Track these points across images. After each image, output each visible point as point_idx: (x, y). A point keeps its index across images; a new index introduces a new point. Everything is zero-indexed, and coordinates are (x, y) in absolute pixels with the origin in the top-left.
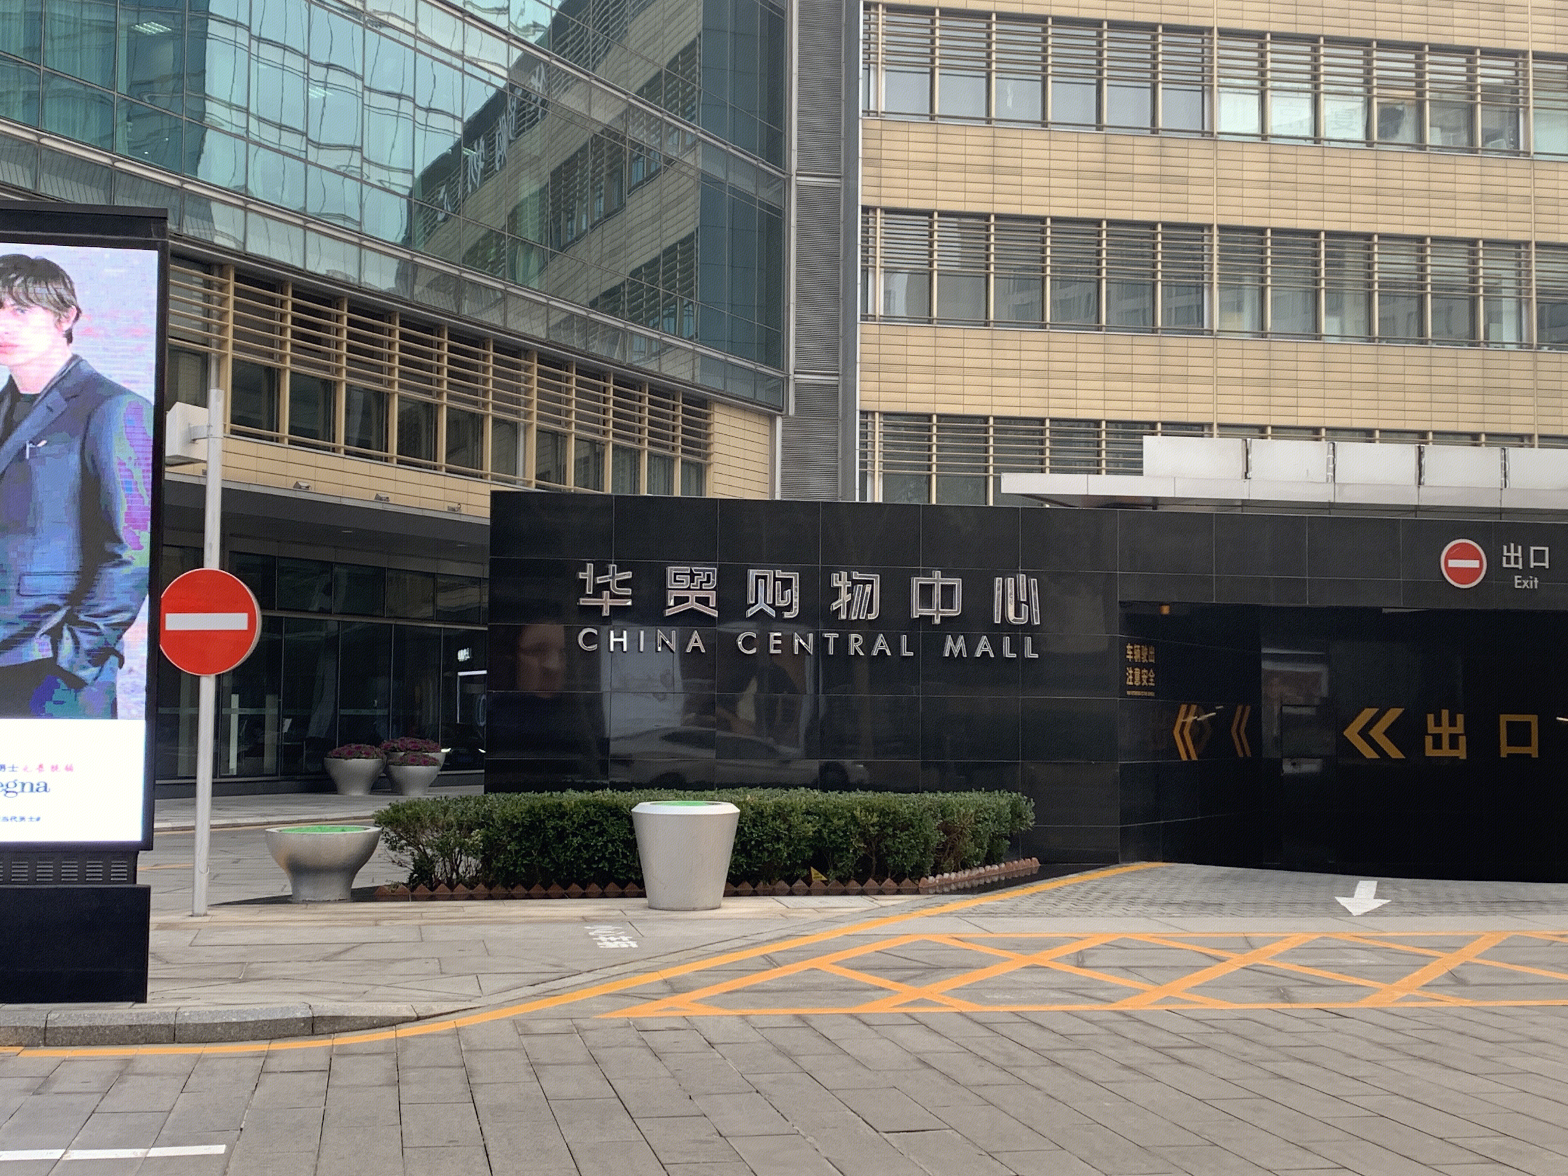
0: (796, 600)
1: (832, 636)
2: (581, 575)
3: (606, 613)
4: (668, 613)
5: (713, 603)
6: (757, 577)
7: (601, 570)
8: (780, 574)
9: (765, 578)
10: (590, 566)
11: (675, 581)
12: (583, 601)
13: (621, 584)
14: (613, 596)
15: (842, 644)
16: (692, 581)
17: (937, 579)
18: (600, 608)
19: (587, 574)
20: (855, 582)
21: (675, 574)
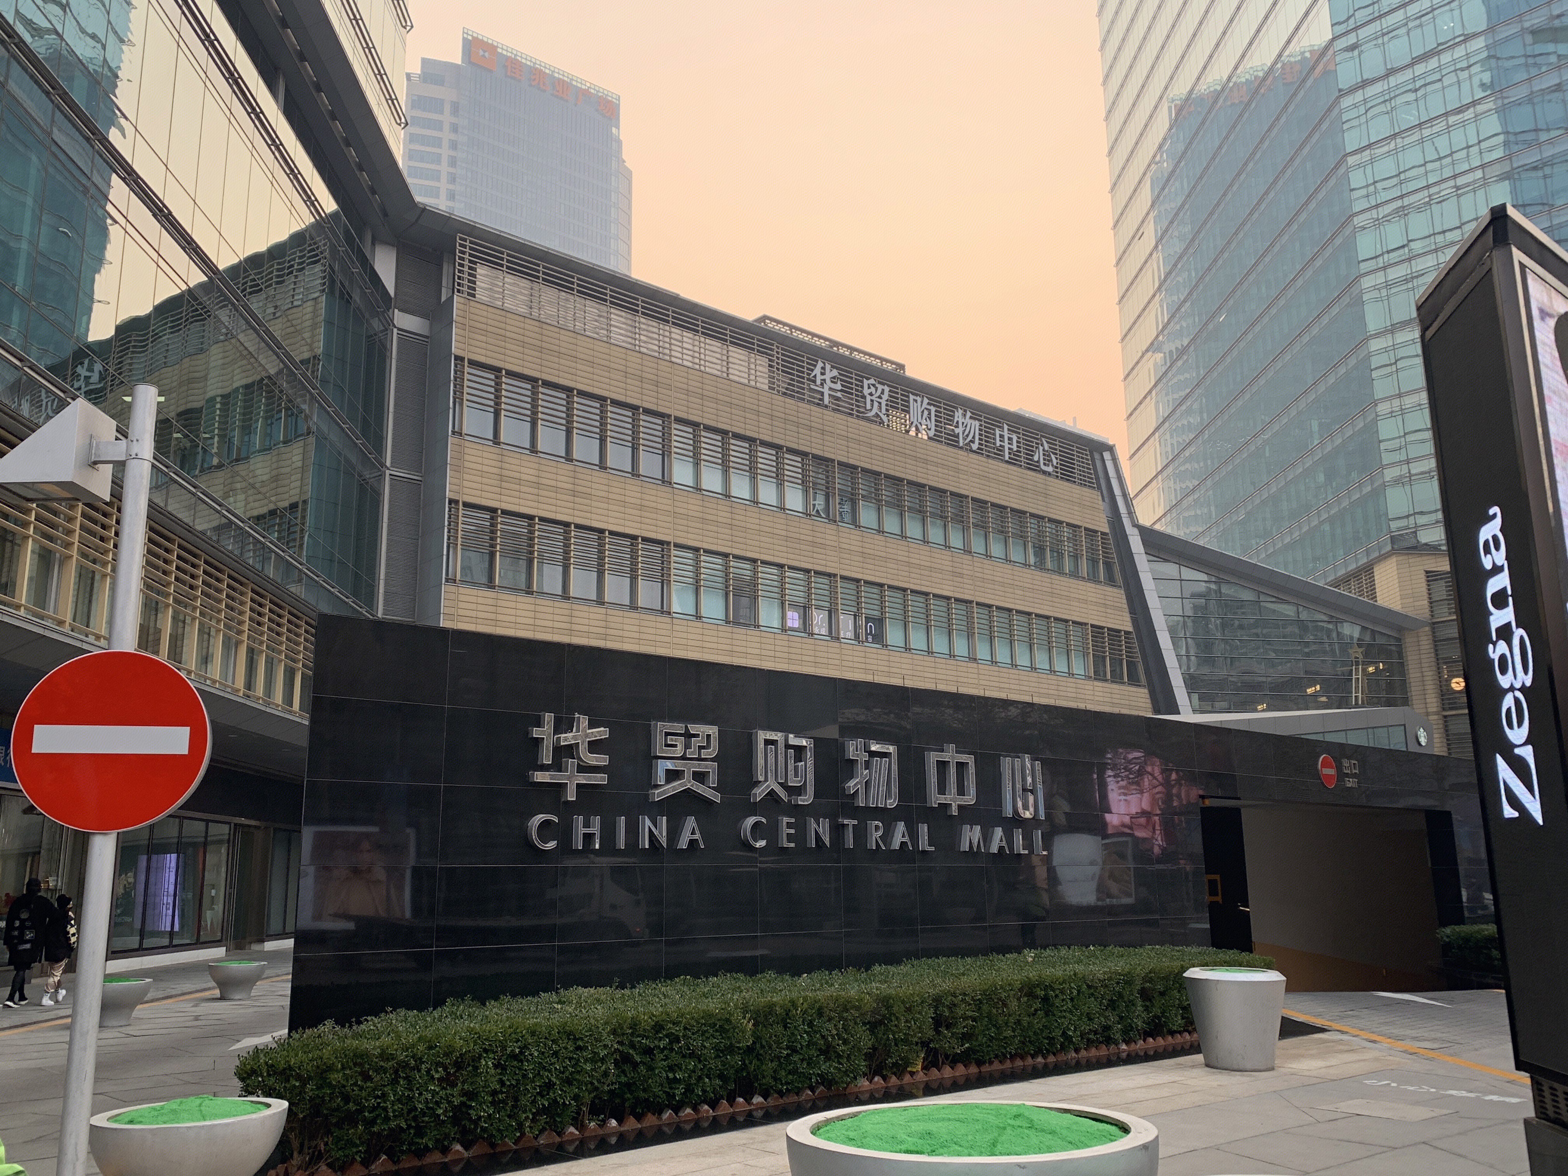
0: (810, 776)
1: (850, 822)
2: (536, 733)
3: (571, 796)
4: (658, 795)
5: (713, 780)
6: (768, 742)
7: (563, 725)
8: (793, 740)
9: (773, 742)
10: (549, 718)
11: (667, 745)
12: (540, 777)
13: (595, 746)
14: (583, 769)
15: (861, 833)
16: (687, 746)
17: (951, 755)
18: (562, 786)
19: (544, 732)
20: (873, 754)
21: (667, 734)
